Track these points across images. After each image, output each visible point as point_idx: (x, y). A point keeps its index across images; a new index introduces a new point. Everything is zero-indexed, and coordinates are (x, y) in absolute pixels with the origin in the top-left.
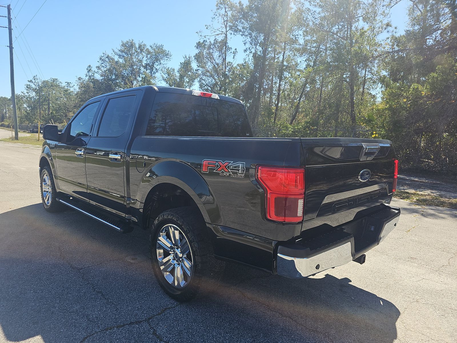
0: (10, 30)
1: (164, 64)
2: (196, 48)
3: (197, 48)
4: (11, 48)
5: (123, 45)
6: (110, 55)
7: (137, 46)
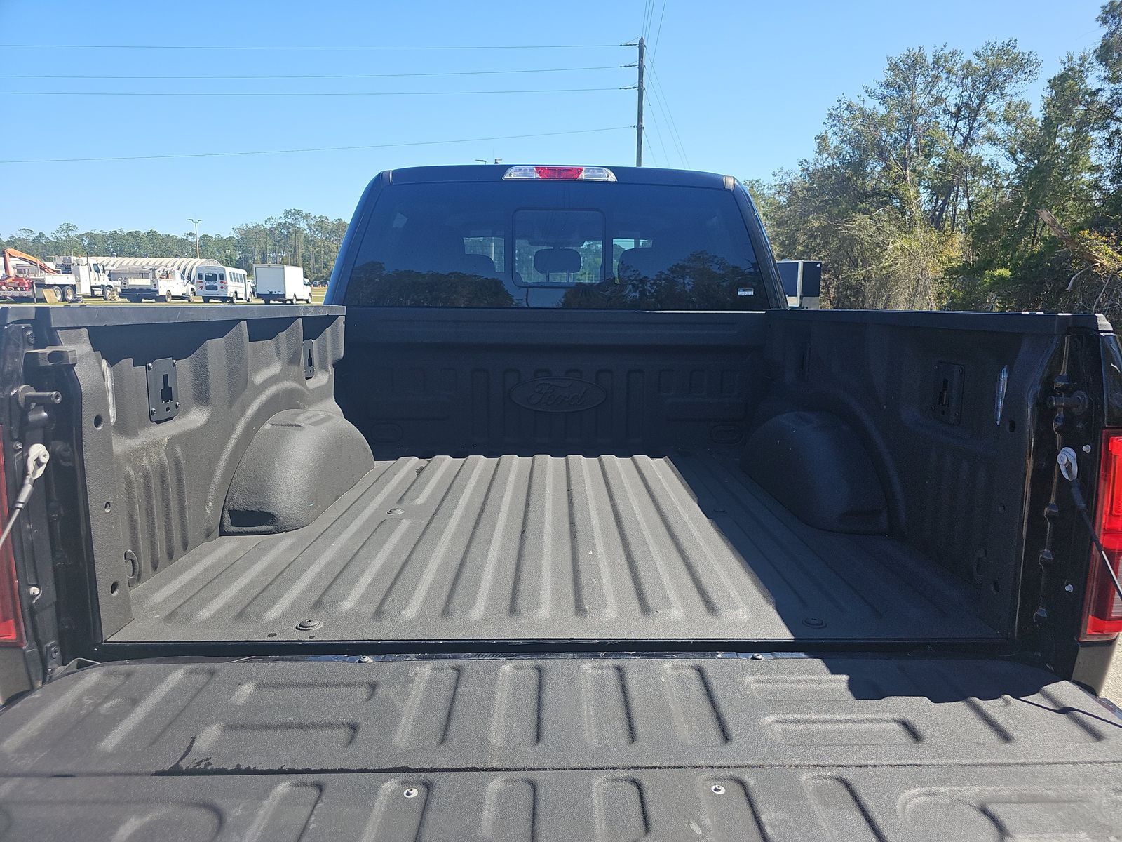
0: (641, 90)
1: (1014, 94)
2: (1100, 22)
3: (1105, 21)
4: (640, 128)
5: (894, 68)
6: (855, 101)
7: (930, 60)
